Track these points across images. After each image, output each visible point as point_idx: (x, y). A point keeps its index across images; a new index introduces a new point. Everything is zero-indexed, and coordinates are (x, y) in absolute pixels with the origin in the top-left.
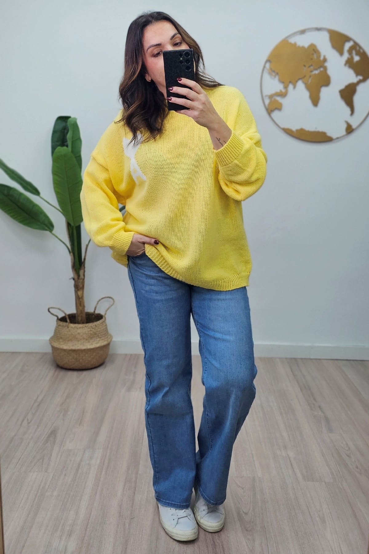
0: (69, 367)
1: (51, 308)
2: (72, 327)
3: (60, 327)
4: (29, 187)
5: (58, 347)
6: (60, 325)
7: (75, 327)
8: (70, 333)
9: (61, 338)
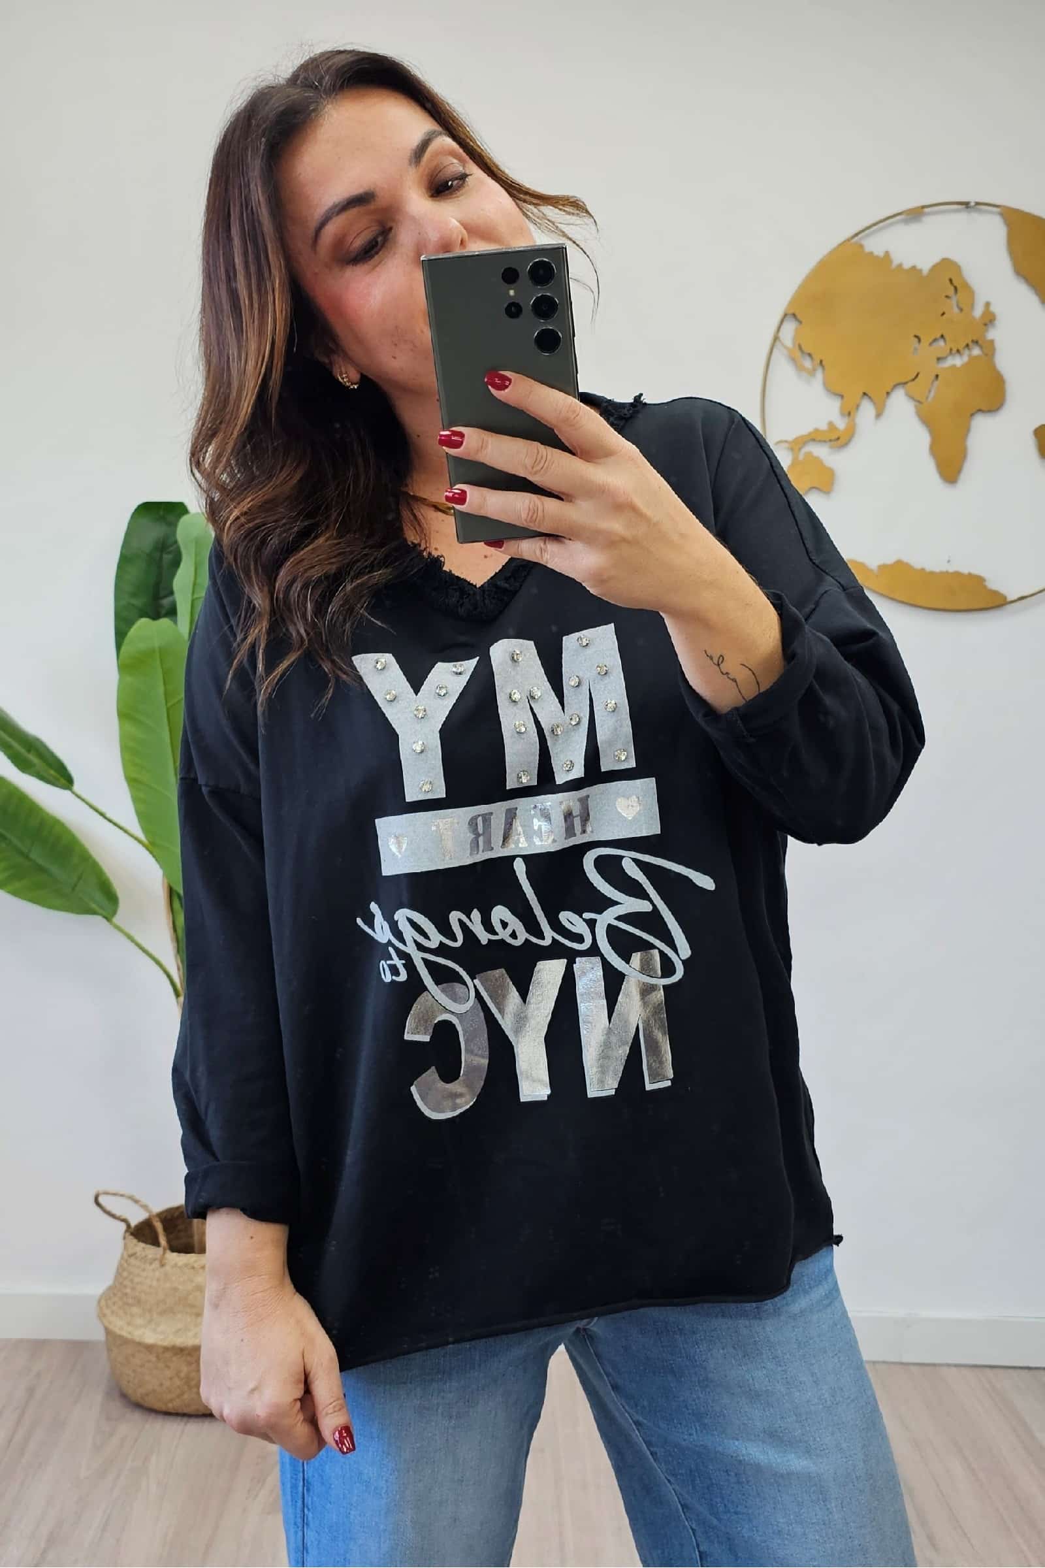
0: (158, 1405)
1: (107, 1193)
2: (176, 1265)
3: (132, 1261)
4: (32, 757)
5: (124, 1334)
6: (130, 1256)
7: (186, 1265)
8: (168, 1285)
9: (139, 1302)
